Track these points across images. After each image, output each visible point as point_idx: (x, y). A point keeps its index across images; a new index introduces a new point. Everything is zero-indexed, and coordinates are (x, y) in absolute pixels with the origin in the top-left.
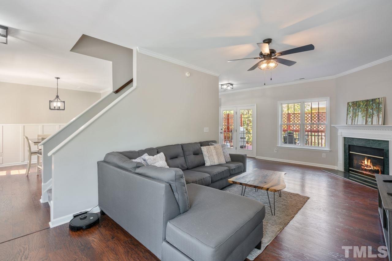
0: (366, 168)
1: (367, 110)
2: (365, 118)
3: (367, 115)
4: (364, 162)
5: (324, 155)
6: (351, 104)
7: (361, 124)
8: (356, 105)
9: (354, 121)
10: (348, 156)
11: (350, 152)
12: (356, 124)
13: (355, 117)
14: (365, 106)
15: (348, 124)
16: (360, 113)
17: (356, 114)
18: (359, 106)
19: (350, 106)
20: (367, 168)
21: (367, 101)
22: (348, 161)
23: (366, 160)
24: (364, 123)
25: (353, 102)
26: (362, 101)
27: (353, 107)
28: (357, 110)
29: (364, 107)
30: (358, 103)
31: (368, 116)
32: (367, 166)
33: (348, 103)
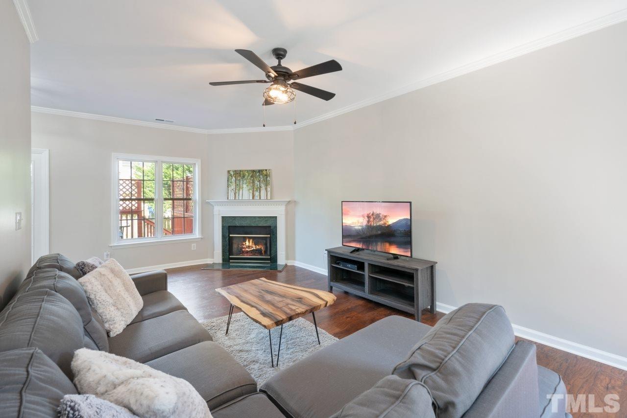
0: (247, 249)
1: (253, 182)
2: (251, 191)
3: (253, 189)
4: (246, 244)
5: (194, 246)
6: (232, 173)
7: (247, 199)
8: (239, 175)
9: (237, 195)
10: (228, 242)
11: (230, 235)
12: (241, 198)
13: (239, 190)
14: (251, 177)
15: (229, 199)
16: (245, 186)
17: (239, 186)
18: (244, 177)
19: (231, 175)
20: (249, 250)
21: (253, 171)
22: (228, 247)
23: (247, 240)
24: (251, 198)
25: (236, 171)
26: (248, 171)
27: (235, 177)
28: (242, 182)
29: (250, 179)
30: (241, 173)
31: (255, 189)
32: (249, 247)
33: (229, 172)
